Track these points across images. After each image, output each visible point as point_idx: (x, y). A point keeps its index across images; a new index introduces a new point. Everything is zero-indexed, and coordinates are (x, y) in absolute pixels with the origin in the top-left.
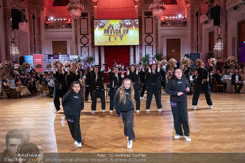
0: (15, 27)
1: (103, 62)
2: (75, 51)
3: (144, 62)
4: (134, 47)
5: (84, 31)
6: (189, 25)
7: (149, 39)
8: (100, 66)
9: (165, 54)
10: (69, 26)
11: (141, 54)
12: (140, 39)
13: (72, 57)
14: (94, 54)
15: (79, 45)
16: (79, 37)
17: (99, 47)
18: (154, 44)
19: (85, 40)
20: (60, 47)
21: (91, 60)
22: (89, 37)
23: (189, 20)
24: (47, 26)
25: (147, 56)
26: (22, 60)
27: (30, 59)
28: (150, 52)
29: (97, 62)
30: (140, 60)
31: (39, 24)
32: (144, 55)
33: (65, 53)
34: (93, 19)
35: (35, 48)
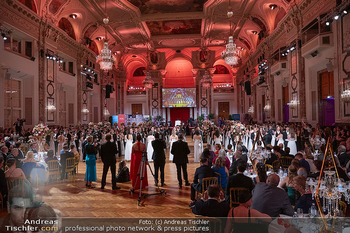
0: (108, 96)
1: (169, 120)
2: (148, 112)
4: (193, 108)
5: (155, 96)
6: (236, 91)
7: (204, 102)
8: (166, 123)
9: (217, 114)
10: (144, 92)
11: (198, 114)
12: (197, 103)
13: (145, 117)
14: (162, 114)
15: (151, 107)
16: (151, 101)
17: (166, 109)
18: (208, 106)
19: (155, 103)
20: (137, 109)
21: (159, 118)
22: (159, 101)
23: (235, 87)
24: (128, 93)
25: (203, 116)
26: (111, 119)
27: (116, 118)
28: (205, 112)
30: (198, 118)
31: (123, 92)
32: (200, 115)
33: (141, 113)
34: (162, 87)
35: (120, 110)
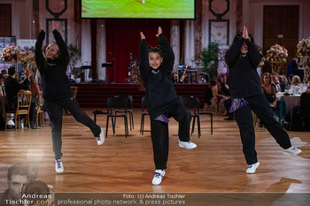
1: (102, 59)
2: (32, 30)
3: (206, 61)
4: (182, 23)
7: (220, 5)
8: (93, 67)
11: (198, 42)
12: (198, 2)
13: (22, 44)
14: (79, 38)
15: (44, 16)
17: (94, 22)
18: (232, 16)
19: (57, 4)
25: (214, 47)
28: (220, 37)
29: (86, 59)
30: (197, 57)
32: (205, 44)
